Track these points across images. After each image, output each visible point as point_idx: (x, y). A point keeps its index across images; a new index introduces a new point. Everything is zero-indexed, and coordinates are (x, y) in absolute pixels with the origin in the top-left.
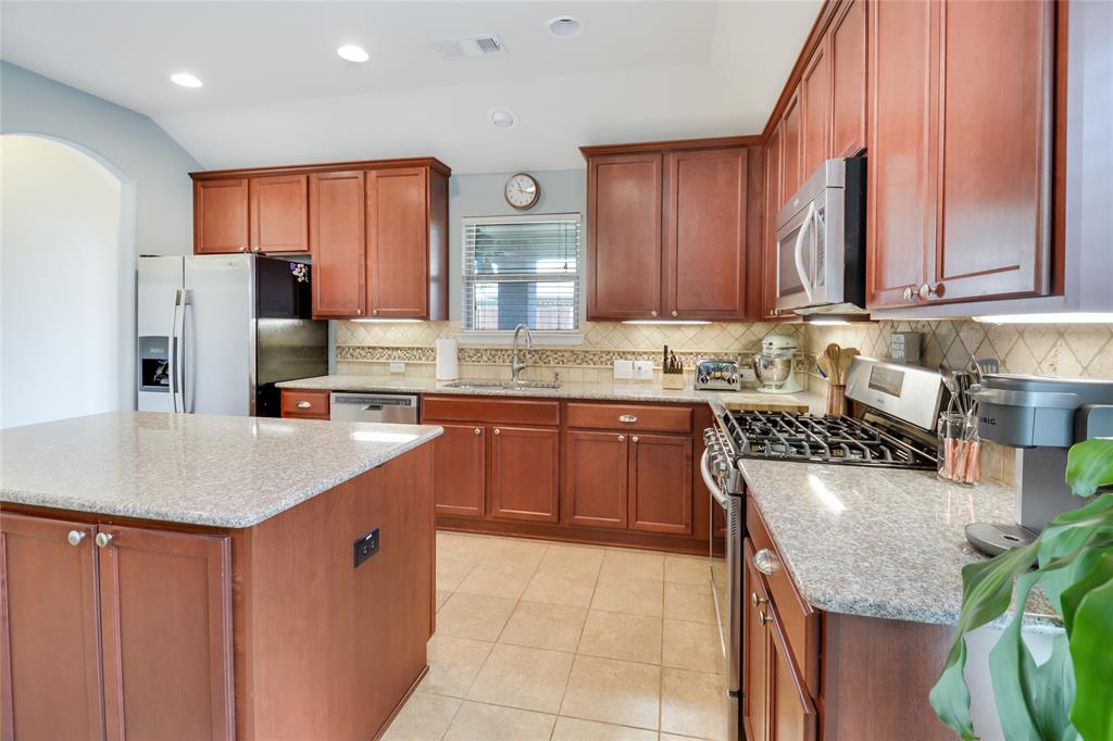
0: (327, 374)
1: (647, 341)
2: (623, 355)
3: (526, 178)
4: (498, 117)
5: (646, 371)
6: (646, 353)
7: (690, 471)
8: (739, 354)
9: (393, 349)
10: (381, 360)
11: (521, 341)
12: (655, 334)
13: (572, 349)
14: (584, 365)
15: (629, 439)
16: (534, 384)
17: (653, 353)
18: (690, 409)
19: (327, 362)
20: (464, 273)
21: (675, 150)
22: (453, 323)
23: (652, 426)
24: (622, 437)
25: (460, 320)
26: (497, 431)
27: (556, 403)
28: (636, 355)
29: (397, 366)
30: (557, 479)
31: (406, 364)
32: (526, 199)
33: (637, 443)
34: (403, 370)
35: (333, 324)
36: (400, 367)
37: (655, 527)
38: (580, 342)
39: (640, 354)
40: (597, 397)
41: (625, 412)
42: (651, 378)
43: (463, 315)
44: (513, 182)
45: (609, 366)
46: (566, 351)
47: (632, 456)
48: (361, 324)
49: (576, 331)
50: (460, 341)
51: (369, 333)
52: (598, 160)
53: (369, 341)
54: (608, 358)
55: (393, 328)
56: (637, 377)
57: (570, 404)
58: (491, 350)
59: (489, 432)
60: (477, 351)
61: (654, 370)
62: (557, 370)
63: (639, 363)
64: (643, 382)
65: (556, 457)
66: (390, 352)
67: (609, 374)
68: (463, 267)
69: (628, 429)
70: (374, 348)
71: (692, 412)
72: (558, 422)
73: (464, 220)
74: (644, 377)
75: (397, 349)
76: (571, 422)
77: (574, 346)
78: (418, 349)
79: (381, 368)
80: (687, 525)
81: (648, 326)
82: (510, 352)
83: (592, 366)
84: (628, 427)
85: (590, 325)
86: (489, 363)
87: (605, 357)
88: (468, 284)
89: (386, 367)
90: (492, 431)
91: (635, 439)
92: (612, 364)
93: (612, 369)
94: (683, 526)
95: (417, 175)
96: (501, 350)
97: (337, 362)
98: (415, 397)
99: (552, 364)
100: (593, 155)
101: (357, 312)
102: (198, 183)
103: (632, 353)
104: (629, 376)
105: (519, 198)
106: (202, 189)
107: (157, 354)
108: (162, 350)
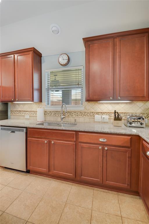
0: (8, 119)
1: (106, 108)
2: (98, 113)
3: (65, 55)
4: (53, 29)
5: (106, 119)
6: (106, 113)
7: (130, 163)
8: (141, 113)
10: (23, 115)
11: (63, 109)
12: (109, 106)
13: (81, 111)
14: (85, 117)
15: (103, 149)
16: (68, 123)
17: (109, 113)
18: (130, 137)
19: (8, 115)
20: (46, 87)
21: (118, 36)
22: (43, 103)
23: (114, 143)
24: (100, 147)
25: (45, 102)
26: (53, 142)
27: (74, 133)
28: (103, 113)
30: (74, 162)
31: (30, 116)
32: (65, 62)
33: (107, 150)
35: (10, 104)
36: (28, 117)
37: (114, 184)
38: (83, 109)
39: (104, 113)
40: (90, 131)
41: (101, 137)
42: (108, 121)
43: (46, 100)
44: (61, 57)
45: (93, 117)
46: (78, 112)
47: (105, 155)
48: (17, 104)
49: (82, 105)
50: (46, 109)
51: (19, 106)
52: (89, 43)
55: (26, 105)
56: (103, 121)
57: (79, 133)
58: (55, 111)
59: (49, 142)
60: (50, 112)
61: (109, 118)
62: (76, 118)
63: (103, 116)
64: (105, 122)
65: (74, 153)
66: (25, 112)
67: (93, 120)
68: (46, 85)
69: (103, 144)
70: (21, 111)
71: (131, 138)
72: (75, 140)
73: (46, 70)
74: (105, 121)
75: (27, 111)
76: (80, 140)
77: (81, 110)
78: (33, 111)
80: (128, 185)
81: (107, 103)
82: (60, 112)
83: (87, 117)
84: (103, 143)
85: (86, 103)
86: (54, 116)
87: (92, 114)
88: (48, 91)
89: (24, 117)
90: (51, 142)
91: (106, 148)
92: (94, 116)
93: (94, 118)
94: (127, 185)
95: (29, 54)
96: (58, 112)
97: (11, 115)
98: (25, 129)
99: (74, 116)
100: (87, 41)
101: (12, 100)
103: (101, 113)
104: (100, 121)
105: (63, 62)
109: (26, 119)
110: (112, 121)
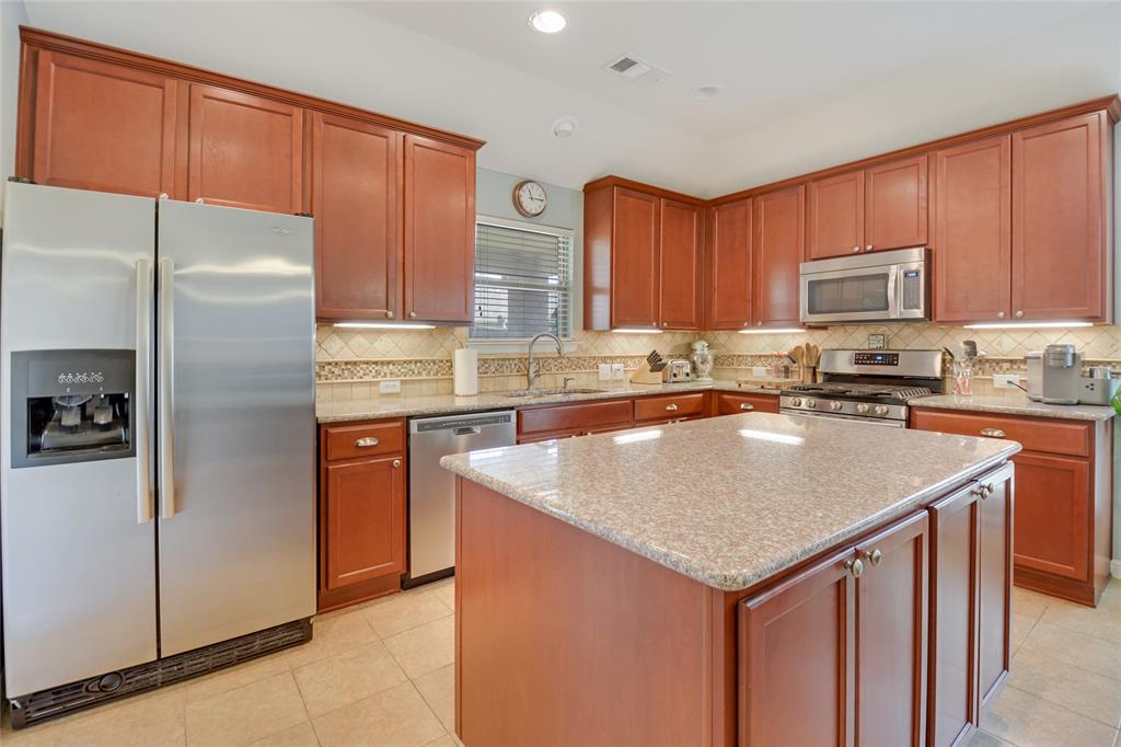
1: (620, 346)
2: (604, 359)
3: (536, 187)
6: (620, 357)
9: (382, 363)
10: (366, 379)
12: (625, 341)
13: (568, 357)
14: (577, 370)
17: (623, 357)
21: (663, 197)
28: (613, 359)
29: (389, 384)
31: (403, 382)
32: (536, 207)
34: (397, 390)
36: (392, 386)
39: (615, 358)
42: (622, 378)
44: (524, 188)
45: (595, 370)
46: (564, 358)
51: (347, 344)
52: (620, 190)
53: (347, 355)
54: (594, 362)
55: (384, 337)
56: (614, 378)
57: (637, 401)
58: (498, 359)
61: (625, 371)
63: (615, 366)
64: (618, 382)
66: (378, 368)
67: (595, 375)
70: (355, 363)
75: (388, 363)
76: (637, 417)
77: (570, 353)
78: (416, 362)
79: (366, 389)
83: (584, 370)
85: (582, 334)
87: (592, 362)
89: (373, 388)
92: (597, 368)
93: (598, 372)
98: (514, 411)
100: (618, 185)
101: (386, 315)
102: (42, 52)
103: (611, 358)
104: (608, 378)
105: (531, 206)
106: (53, 66)
107: (82, 385)
108: (99, 378)
109: (383, 395)
110: (630, 376)
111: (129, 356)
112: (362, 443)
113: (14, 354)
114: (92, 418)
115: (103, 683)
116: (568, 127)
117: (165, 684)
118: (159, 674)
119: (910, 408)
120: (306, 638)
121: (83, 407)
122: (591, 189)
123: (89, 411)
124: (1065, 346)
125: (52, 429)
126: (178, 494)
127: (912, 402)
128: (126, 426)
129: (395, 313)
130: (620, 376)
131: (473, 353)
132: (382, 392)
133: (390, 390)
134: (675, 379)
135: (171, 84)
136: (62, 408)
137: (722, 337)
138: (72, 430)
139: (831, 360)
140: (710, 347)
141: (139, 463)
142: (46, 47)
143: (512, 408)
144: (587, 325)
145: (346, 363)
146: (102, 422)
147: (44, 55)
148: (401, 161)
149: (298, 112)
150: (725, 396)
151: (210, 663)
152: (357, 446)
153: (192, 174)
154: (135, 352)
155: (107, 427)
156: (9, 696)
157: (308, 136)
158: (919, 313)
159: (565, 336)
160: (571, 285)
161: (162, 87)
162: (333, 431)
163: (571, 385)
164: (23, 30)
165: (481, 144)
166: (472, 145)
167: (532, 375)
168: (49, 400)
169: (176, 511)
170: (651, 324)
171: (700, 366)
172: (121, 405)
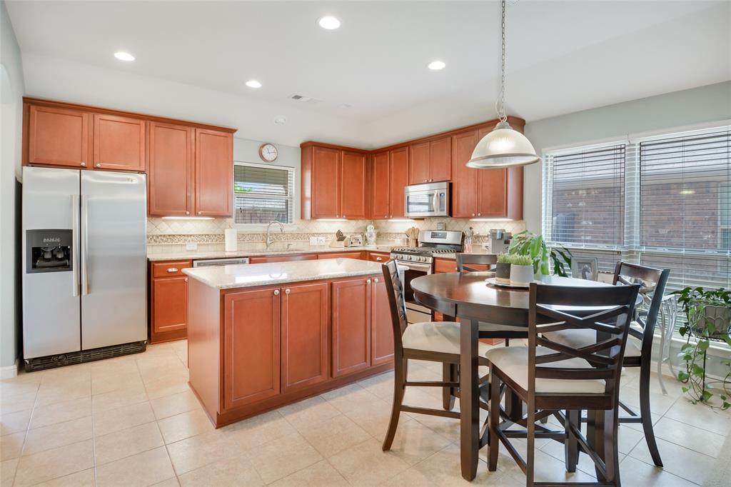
2: (313, 235)
3: (272, 147)
6: (322, 234)
9: (188, 236)
10: (179, 243)
12: (326, 225)
13: (292, 233)
14: (297, 240)
17: (325, 233)
21: (344, 150)
28: (319, 234)
29: (191, 246)
31: (198, 245)
32: (272, 157)
34: (196, 248)
36: (193, 246)
38: (295, 230)
39: (320, 234)
44: (265, 148)
46: (289, 234)
49: (291, 224)
51: (169, 226)
52: (316, 148)
53: (169, 232)
54: (307, 236)
55: (188, 223)
56: (319, 244)
58: (251, 234)
61: (326, 240)
63: (320, 238)
64: (321, 246)
66: (186, 238)
67: (308, 244)
70: (174, 236)
75: (191, 235)
78: (206, 235)
79: (179, 248)
81: (323, 222)
83: (301, 240)
89: (183, 247)
92: (309, 239)
93: (309, 241)
99: (283, 240)
100: (315, 146)
101: (186, 213)
102: (32, 107)
103: (317, 234)
104: (316, 244)
105: (268, 156)
106: (36, 112)
107: (52, 243)
108: (58, 240)
109: (188, 251)
110: (329, 243)
111: (70, 232)
112: (170, 270)
113: (27, 231)
114: (56, 256)
115: (60, 358)
116: (282, 120)
117: (83, 362)
118: (81, 357)
119: (434, 258)
120: (143, 350)
121: (52, 251)
122: (305, 146)
123: (55, 253)
124: (496, 230)
125: (41, 260)
126: (89, 287)
127: (435, 255)
128: (69, 259)
129: (190, 213)
130: (322, 243)
131: (234, 231)
132: (188, 249)
133: (191, 249)
134: (353, 245)
135: (85, 115)
136: (44, 252)
137: (382, 223)
138: (48, 260)
139: (423, 236)
140: (376, 228)
141: (74, 273)
142: (33, 104)
143: (247, 257)
144: (302, 217)
145: (169, 236)
146: (60, 257)
147: (33, 108)
148: (194, 141)
149: (142, 123)
150: (372, 254)
151: (102, 355)
152: (168, 272)
153: (95, 153)
154: (72, 231)
155: (61, 259)
156: (25, 358)
157: (147, 133)
158: (445, 213)
159: (291, 222)
160: (294, 196)
161: (82, 117)
162: (156, 265)
163: (291, 247)
164: (24, 98)
165: (235, 131)
166: (232, 131)
167: (269, 242)
168: (40, 248)
169: (88, 293)
170: (336, 215)
171: (369, 239)
172: (67, 252)
